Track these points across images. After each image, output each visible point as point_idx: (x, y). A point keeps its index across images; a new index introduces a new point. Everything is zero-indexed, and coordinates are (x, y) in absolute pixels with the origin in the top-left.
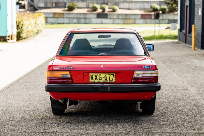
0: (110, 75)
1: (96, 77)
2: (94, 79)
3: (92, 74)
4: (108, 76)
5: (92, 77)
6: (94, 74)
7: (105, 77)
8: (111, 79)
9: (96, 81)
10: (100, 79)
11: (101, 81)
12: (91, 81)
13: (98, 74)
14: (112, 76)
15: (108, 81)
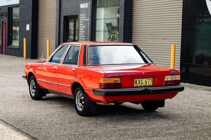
0: (149, 80)
1: (139, 82)
2: (138, 84)
3: (136, 80)
4: (147, 81)
5: (136, 82)
6: (138, 80)
7: (146, 81)
8: (150, 83)
9: (139, 85)
10: (142, 83)
11: (142, 85)
12: (135, 85)
13: (141, 80)
14: (150, 81)
15: (148, 85)
